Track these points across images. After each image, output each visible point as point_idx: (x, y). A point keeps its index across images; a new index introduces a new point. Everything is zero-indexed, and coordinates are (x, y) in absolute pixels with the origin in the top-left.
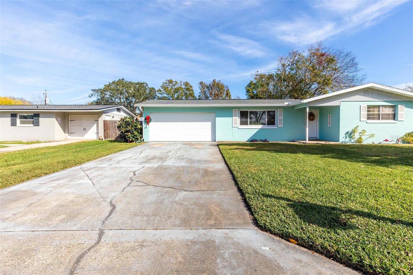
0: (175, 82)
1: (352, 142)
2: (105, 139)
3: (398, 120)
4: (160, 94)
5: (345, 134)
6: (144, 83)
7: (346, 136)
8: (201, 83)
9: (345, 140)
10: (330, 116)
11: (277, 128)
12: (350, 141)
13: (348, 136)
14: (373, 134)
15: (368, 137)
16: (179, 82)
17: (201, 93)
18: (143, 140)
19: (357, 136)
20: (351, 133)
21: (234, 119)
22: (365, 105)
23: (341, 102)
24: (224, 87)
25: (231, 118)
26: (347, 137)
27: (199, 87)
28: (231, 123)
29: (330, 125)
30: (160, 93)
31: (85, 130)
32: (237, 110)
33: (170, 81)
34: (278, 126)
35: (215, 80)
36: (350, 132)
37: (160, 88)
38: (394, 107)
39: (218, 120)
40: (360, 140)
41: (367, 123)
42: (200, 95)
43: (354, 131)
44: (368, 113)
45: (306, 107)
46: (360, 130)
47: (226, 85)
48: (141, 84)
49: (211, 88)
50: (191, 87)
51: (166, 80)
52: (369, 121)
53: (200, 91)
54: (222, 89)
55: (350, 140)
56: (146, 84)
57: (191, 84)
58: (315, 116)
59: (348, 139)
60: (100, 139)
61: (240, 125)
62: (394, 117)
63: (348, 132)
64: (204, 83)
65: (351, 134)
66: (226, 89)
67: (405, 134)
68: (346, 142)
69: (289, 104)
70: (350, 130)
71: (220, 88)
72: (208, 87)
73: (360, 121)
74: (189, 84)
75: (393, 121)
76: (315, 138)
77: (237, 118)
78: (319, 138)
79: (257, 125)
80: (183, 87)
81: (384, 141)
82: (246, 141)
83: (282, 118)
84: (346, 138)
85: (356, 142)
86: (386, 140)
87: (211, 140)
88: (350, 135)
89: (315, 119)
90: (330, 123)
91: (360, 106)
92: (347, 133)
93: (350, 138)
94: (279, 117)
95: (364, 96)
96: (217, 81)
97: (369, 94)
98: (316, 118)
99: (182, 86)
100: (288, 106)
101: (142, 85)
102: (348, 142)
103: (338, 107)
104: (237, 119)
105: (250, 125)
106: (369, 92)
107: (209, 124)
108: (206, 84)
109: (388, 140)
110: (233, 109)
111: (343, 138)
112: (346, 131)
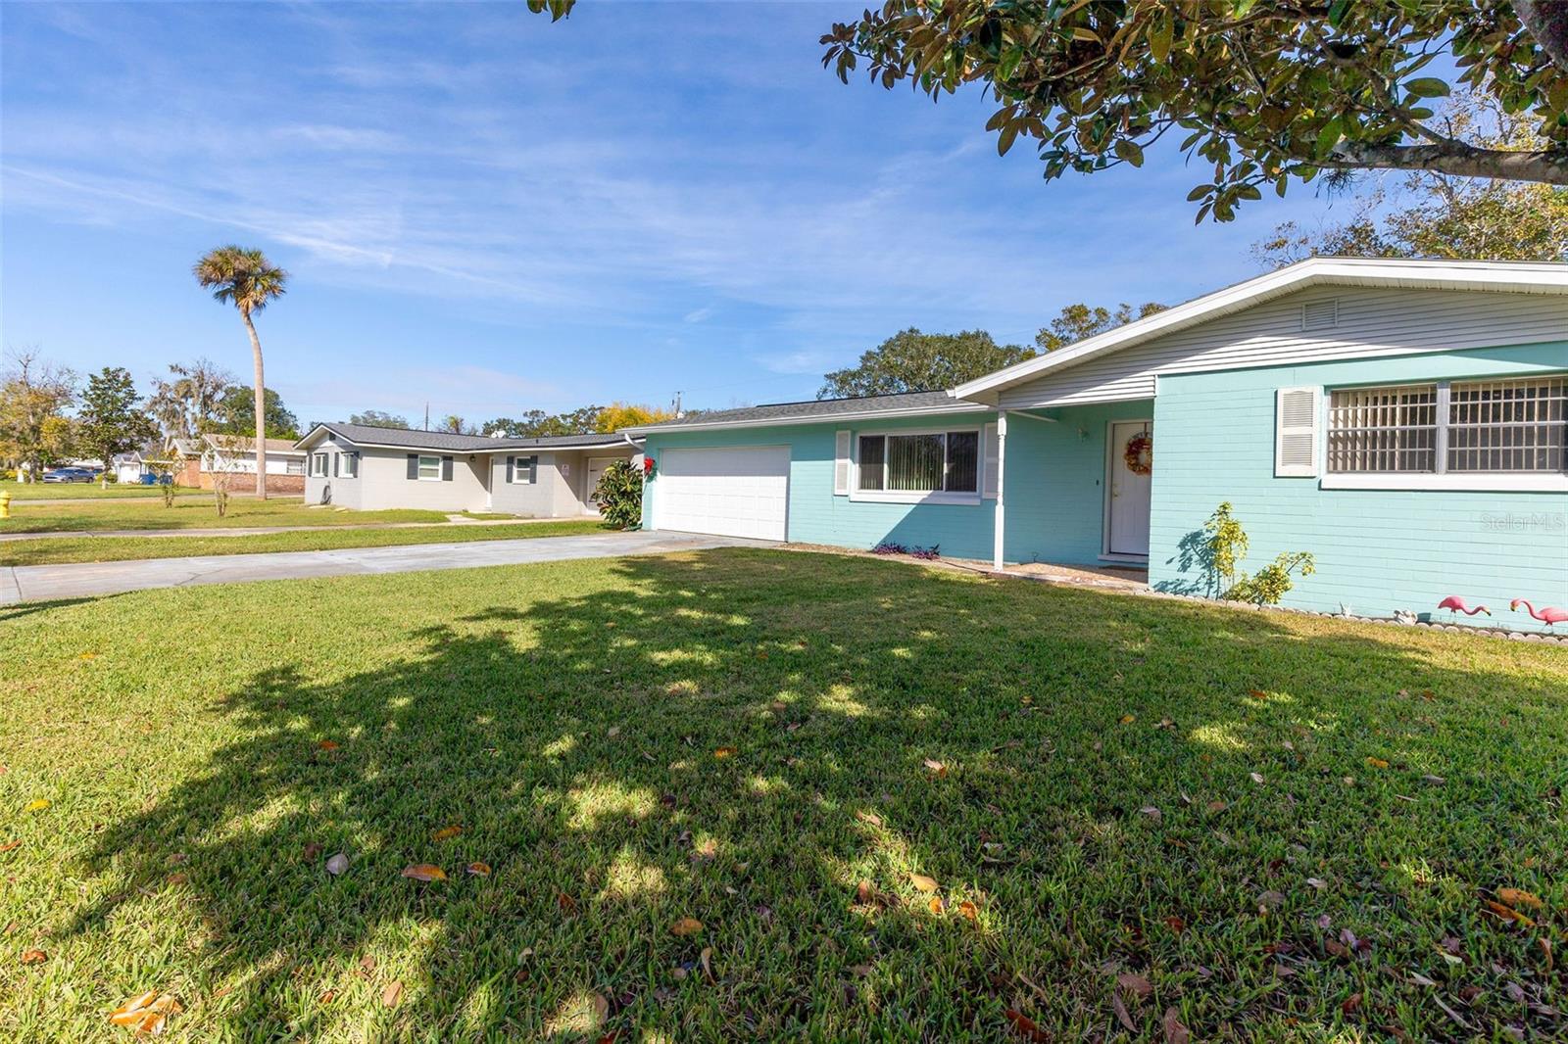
1: (1220, 594)
5: (1182, 545)
7: (1183, 555)
9: (1182, 576)
11: (979, 502)
12: (1210, 583)
13: (1196, 558)
18: (641, 524)
20: (1214, 539)
21: (840, 465)
22: (1309, 385)
23: (1157, 379)
25: (830, 462)
26: (1190, 559)
28: (829, 483)
32: (850, 435)
34: (985, 497)
36: (1207, 535)
39: (799, 469)
41: (1320, 489)
45: (997, 413)
52: (1342, 479)
55: (1211, 577)
59: (1196, 571)
63: (1198, 534)
65: (1215, 547)
68: (1187, 586)
73: (1275, 477)
77: (849, 461)
82: (871, 548)
84: (1184, 568)
87: (783, 538)
88: (1206, 552)
91: (1276, 393)
92: (1194, 538)
93: (1209, 566)
94: (988, 457)
95: (1304, 333)
97: (1339, 319)
102: (1200, 586)
103: (1144, 408)
104: (853, 470)
105: (891, 491)
106: (1337, 306)
110: (838, 433)
111: (1168, 563)
112: (1189, 532)
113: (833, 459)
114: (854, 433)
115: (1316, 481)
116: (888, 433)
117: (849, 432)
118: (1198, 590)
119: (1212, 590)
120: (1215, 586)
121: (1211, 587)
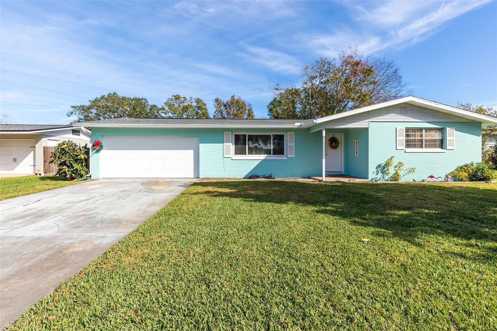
0: (184, 98)
1: (386, 179)
2: (45, 173)
3: (447, 149)
4: (164, 113)
5: (377, 168)
6: (142, 99)
7: (377, 171)
8: (217, 100)
9: (377, 176)
10: (357, 142)
11: (286, 158)
12: (383, 178)
13: (380, 171)
14: (413, 168)
15: (407, 172)
16: (188, 99)
17: (217, 113)
18: (90, 176)
19: (392, 171)
20: (384, 166)
21: (226, 145)
22: (402, 127)
23: (370, 123)
24: (246, 106)
25: (222, 144)
26: (378, 172)
27: (214, 105)
28: (222, 152)
29: (357, 155)
30: (164, 111)
31: (15, 161)
32: (230, 133)
33: (177, 98)
34: (288, 156)
35: (234, 96)
36: (382, 165)
37: (164, 106)
38: (442, 131)
39: (203, 147)
40: (395, 177)
41: (405, 152)
42: (215, 115)
43: (387, 164)
44: (407, 138)
45: (322, 130)
46: (395, 162)
47: (248, 103)
48: (138, 100)
49: (229, 106)
50: (204, 104)
51: (172, 96)
52: (408, 150)
53: (215, 109)
54: (242, 108)
55: (383, 176)
56: (146, 100)
57: (204, 101)
58: (338, 143)
59: (380, 174)
60: (36, 174)
61: (235, 154)
62: (442, 144)
63: (380, 165)
64: (221, 101)
65: (384, 168)
66: (247, 108)
67: (455, 168)
68: (378, 179)
69: (301, 125)
70: (383, 162)
71: (240, 106)
72: (225, 106)
73: (396, 149)
74: (201, 101)
75: (440, 150)
76: (338, 173)
77: (231, 144)
78: (345, 173)
79: (259, 155)
80: (194, 104)
81: (428, 177)
82: (243, 177)
83: (293, 144)
84: (377, 174)
85: (392, 179)
86: (432, 177)
87: (193, 177)
88: (382, 170)
89: (339, 147)
90: (357, 152)
91: (396, 128)
92: (379, 166)
93: (383, 173)
94: (289, 143)
95: (401, 114)
96: (236, 98)
97: (408, 112)
98: (340, 145)
99: (192, 104)
100: (300, 127)
101: (140, 102)
102: (381, 179)
103: (366, 130)
104: (231, 147)
105: (249, 155)
106: (407, 109)
107: (190, 153)
108: (224, 101)
109: (434, 176)
110: (225, 132)
111: (373, 173)
112: (378, 164)
113: (223, 143)
114: (232, 133)
115: (404, 150)
116: (247, 134)
117: (231, 132)
118: (381, 180)
119: (384, 179)
120: (384, 178)
121: (383, 179)
